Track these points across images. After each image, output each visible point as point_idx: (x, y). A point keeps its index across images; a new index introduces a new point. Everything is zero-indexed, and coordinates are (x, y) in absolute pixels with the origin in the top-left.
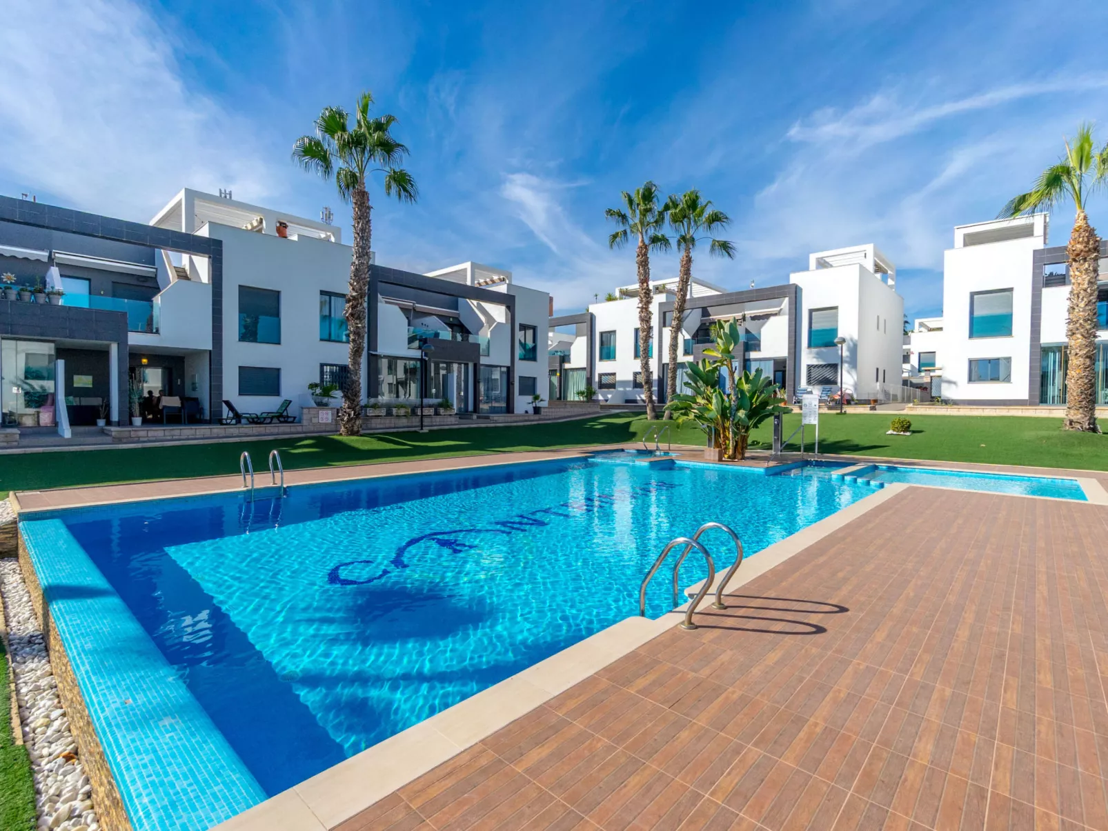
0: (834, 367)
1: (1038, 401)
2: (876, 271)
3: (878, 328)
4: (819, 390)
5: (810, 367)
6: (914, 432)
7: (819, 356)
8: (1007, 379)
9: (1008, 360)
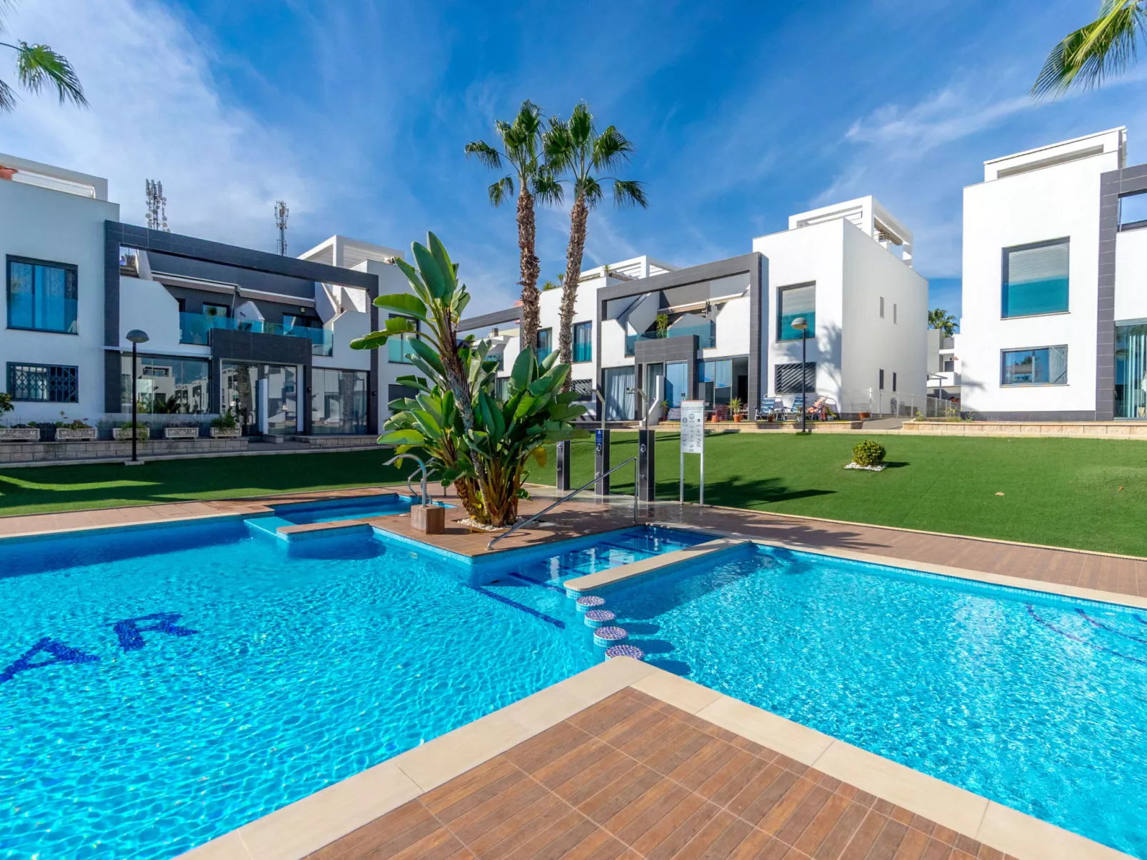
0: (811, 367)
1: (1112, 412)
2: (881, 239)
3: (882, 314)
4: (791, 399)
5: (779, 369)
6: (891, 465)
7: (791, 352)
8: (1062, 379)
9: (1063, 349)
